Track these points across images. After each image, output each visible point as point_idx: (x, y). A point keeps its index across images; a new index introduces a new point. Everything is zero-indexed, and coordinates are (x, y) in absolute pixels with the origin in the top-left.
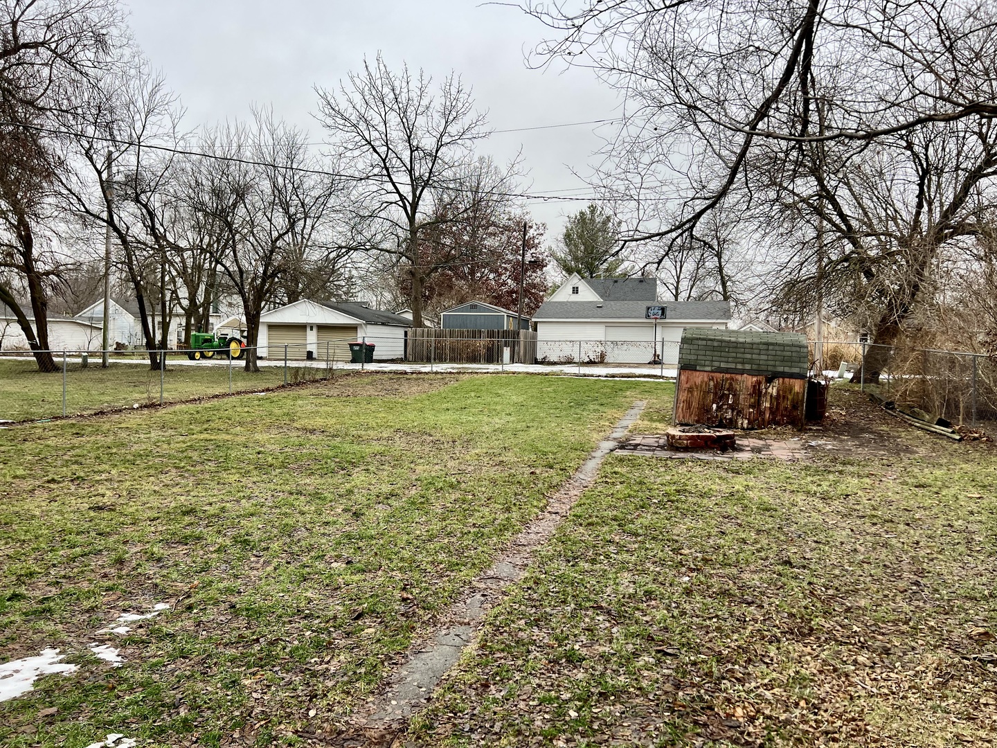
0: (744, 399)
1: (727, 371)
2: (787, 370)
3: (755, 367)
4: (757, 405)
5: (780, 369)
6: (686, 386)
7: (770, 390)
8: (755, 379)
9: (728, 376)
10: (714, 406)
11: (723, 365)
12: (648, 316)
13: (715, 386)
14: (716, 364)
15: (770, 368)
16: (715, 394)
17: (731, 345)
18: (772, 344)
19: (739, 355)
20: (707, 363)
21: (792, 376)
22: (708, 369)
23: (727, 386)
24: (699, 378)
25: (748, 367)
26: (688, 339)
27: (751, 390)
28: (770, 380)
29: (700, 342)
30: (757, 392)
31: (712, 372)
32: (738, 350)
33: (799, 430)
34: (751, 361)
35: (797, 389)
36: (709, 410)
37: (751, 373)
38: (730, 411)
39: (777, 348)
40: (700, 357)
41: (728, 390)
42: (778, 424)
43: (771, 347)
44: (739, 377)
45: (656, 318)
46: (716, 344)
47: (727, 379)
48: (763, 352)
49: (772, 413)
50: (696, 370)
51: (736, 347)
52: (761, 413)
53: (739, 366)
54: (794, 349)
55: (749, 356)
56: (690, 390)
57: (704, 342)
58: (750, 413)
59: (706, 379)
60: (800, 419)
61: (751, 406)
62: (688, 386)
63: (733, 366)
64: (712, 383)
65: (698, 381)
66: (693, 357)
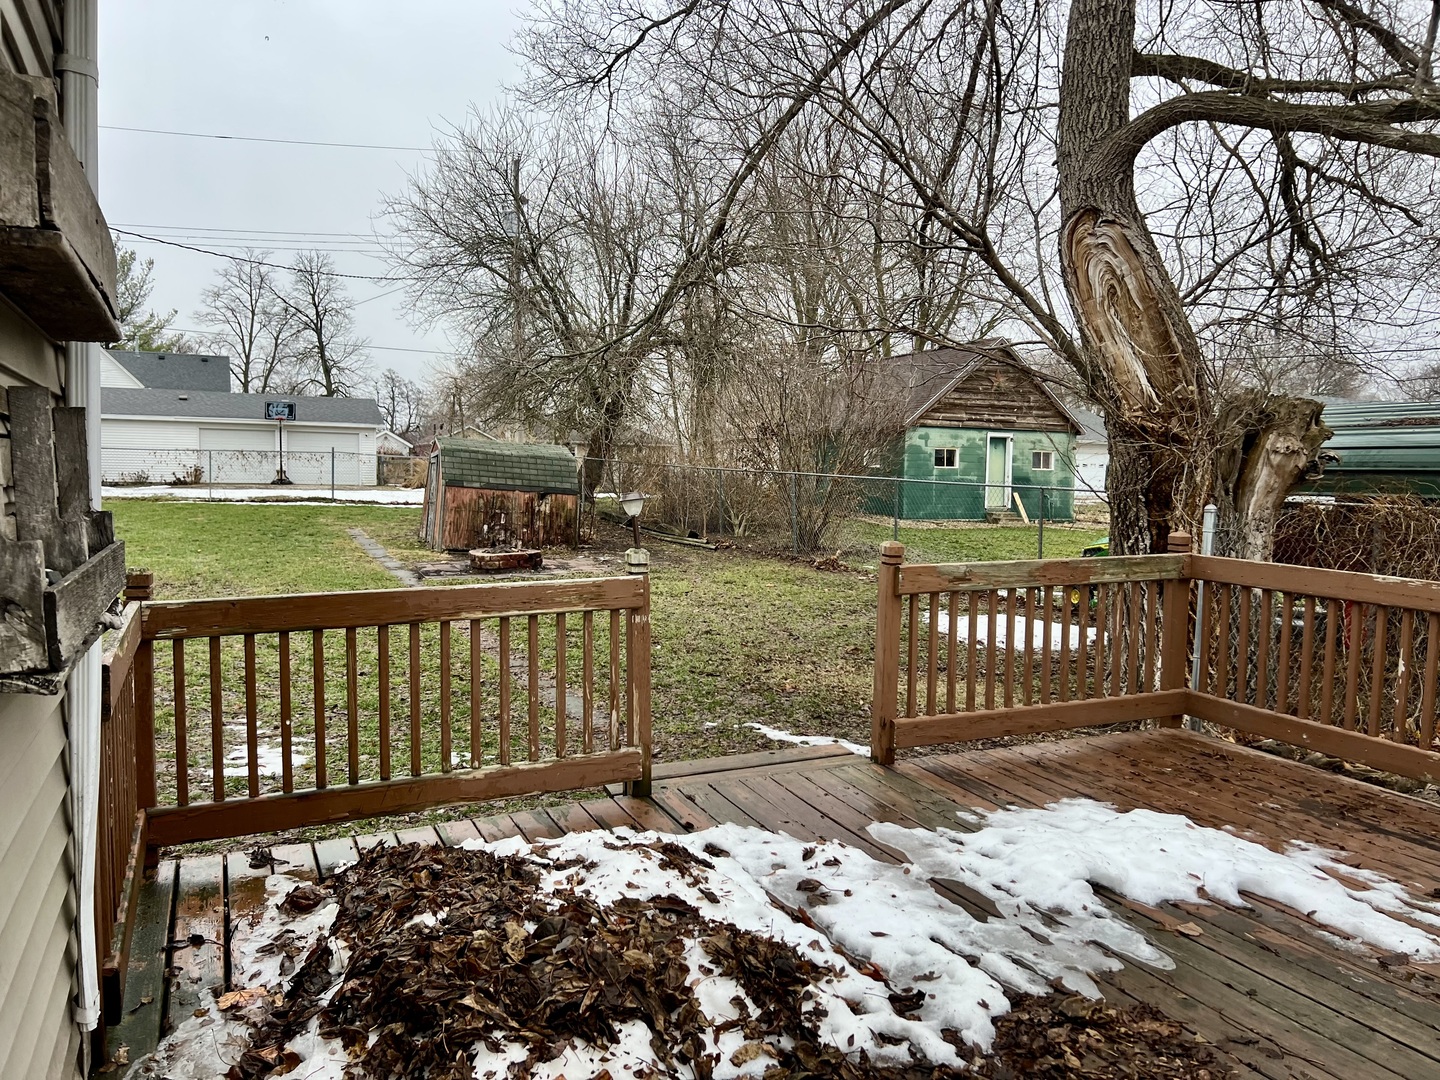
0: (518, 519)
1: (496, 487)
2: (558, 485)
3: (526, 483)
4: (530, 525)
5: (552, 485)
6: (452, 505)
7: (542, 508)
8: (527, 496)
9: (499, 493)
10: (486, 527)
11: (492, 481)
12: (268, 416)
13: (485, 505)
14: (485, 479)
15: (542, 484)
16: (486, 513)
17: (497, 458)
18: (540, 458)
19: (507, 470)
20: (474, 478)
21: (565, 492)
22: (477, 485)
23: (498, 504)
24: (467, 495)
25: (518, 482)
26: (449, 450)
27: (523, 509)
28: (542, 497)
29: (462, 454)
30: (530, 511)
31: (481, 488)
32: (506, 464)
33: (574, 549)
34: (521, 477)
35: (569, 505)
36: (479, 532)
37: (523, 489)
38: (503, 532)
39: (545, 462)
40: (465, 472)
41: (500, 508)
42: (552, 543)
43: (539, 461)
44: (510, 494)
45: (281, 419)
46: (480, 456)
47: (498, 496)
48: (532, 466)
49: (546, 532)
50: (463, 487)
51: (503, 461)
52: (535, 533)
53: (510, 482)
54: (562, 463)
55: (518, 471)
56: (458, 510)
57: (467, 455)
58: (524, 534)
59: (475, 497)
60: (574, 538)
61: (525, 526)
62: (455, 505)
63: (502, 481)
64: (481, 501)
65: (467, 499)
66: (458, 472)
